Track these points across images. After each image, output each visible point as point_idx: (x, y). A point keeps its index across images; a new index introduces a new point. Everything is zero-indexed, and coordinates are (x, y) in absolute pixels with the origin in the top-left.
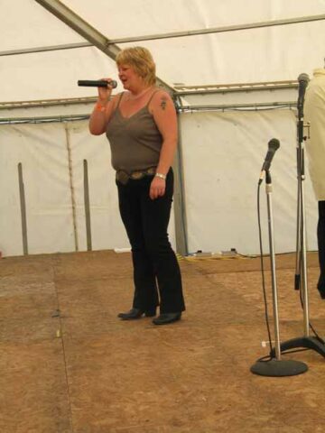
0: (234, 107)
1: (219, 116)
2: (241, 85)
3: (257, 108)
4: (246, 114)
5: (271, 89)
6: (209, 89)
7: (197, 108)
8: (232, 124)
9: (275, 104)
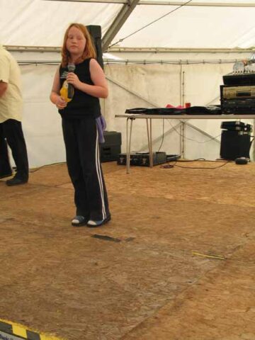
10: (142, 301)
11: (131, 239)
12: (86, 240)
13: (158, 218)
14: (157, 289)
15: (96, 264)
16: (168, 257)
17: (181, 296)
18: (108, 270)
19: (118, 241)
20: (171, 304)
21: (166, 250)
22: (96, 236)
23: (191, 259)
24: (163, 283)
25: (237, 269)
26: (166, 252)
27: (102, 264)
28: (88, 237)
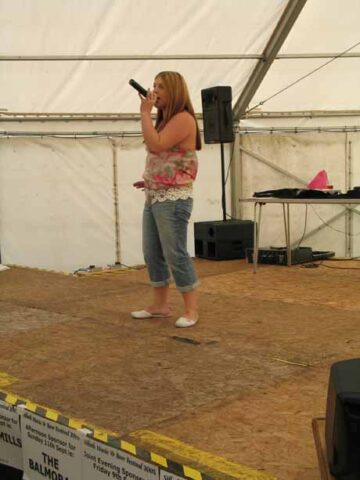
0: (53, 135)
1: (36, 143)
2: (61, 115)
3: (75, 137)
4: (64, 140)
5: (90, 120)
6: (28, 116)
7: (13, 134)
8: (50, 150)
9: (95, 133)
10: (187, 399)
11: (213, 342)
12: (162, 342)
13: (259, 322)
14: (211, 389)
15: (159, 364)
16: (244, 362)
17: (232, 397)
18: (170, 371)
19: (197, 343)
20: (215, 404)
21: (246, 355)
22: (175, 338)
23: (267, 364)
24: (221, 385)
25: (314, 376)
26: (243, 357)
27: (166, 364)
28: (164, 339)
